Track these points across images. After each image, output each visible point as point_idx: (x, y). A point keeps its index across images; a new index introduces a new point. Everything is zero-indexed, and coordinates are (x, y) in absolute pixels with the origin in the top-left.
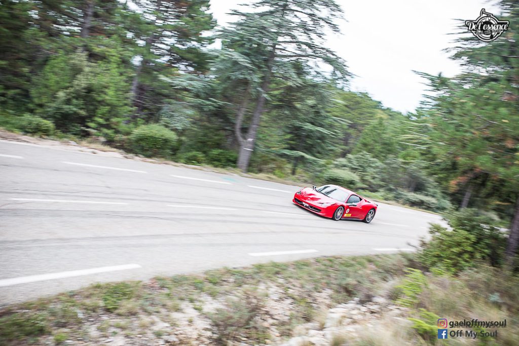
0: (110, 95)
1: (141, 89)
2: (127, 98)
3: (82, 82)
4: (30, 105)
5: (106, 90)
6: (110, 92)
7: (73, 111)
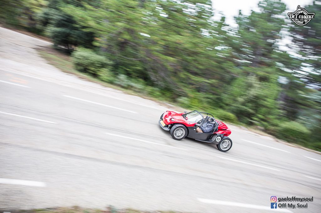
1: (286, 99)
2: (278, 104)
3: (253, 92)
4: (221, 104)
5: (266, 99)
6: (268, 100)
7: (246, 110)
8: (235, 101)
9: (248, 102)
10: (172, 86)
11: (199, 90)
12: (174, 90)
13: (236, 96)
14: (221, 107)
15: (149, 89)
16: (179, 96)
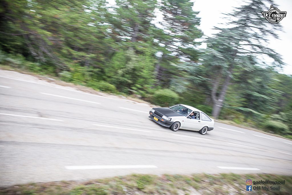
0: (145, 73)
1: (161, 70)
2: (153, 74)
3: (131, 65)
4: (104, 77)
5: (142, 70)
6: (145, 71)
7: (125, 80)
8: (116, 73)
9: (127, 74)
10: (54, 61)
11: (82, 64)
12: (57, 64)
13: (116, 68)
14: (104, 80)
15: (29, 64)
16: (62, 70)
